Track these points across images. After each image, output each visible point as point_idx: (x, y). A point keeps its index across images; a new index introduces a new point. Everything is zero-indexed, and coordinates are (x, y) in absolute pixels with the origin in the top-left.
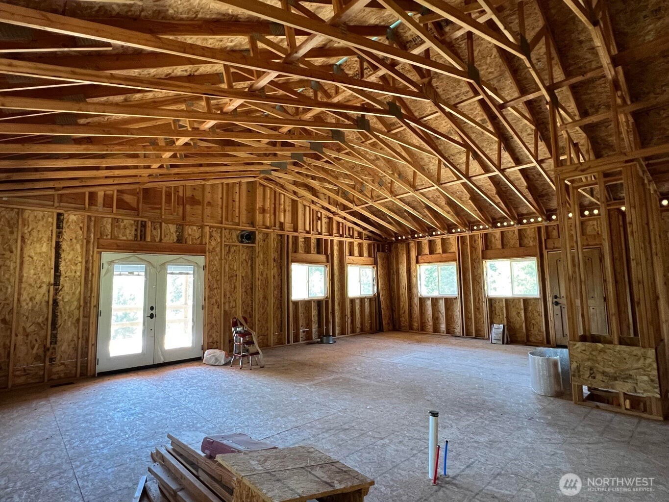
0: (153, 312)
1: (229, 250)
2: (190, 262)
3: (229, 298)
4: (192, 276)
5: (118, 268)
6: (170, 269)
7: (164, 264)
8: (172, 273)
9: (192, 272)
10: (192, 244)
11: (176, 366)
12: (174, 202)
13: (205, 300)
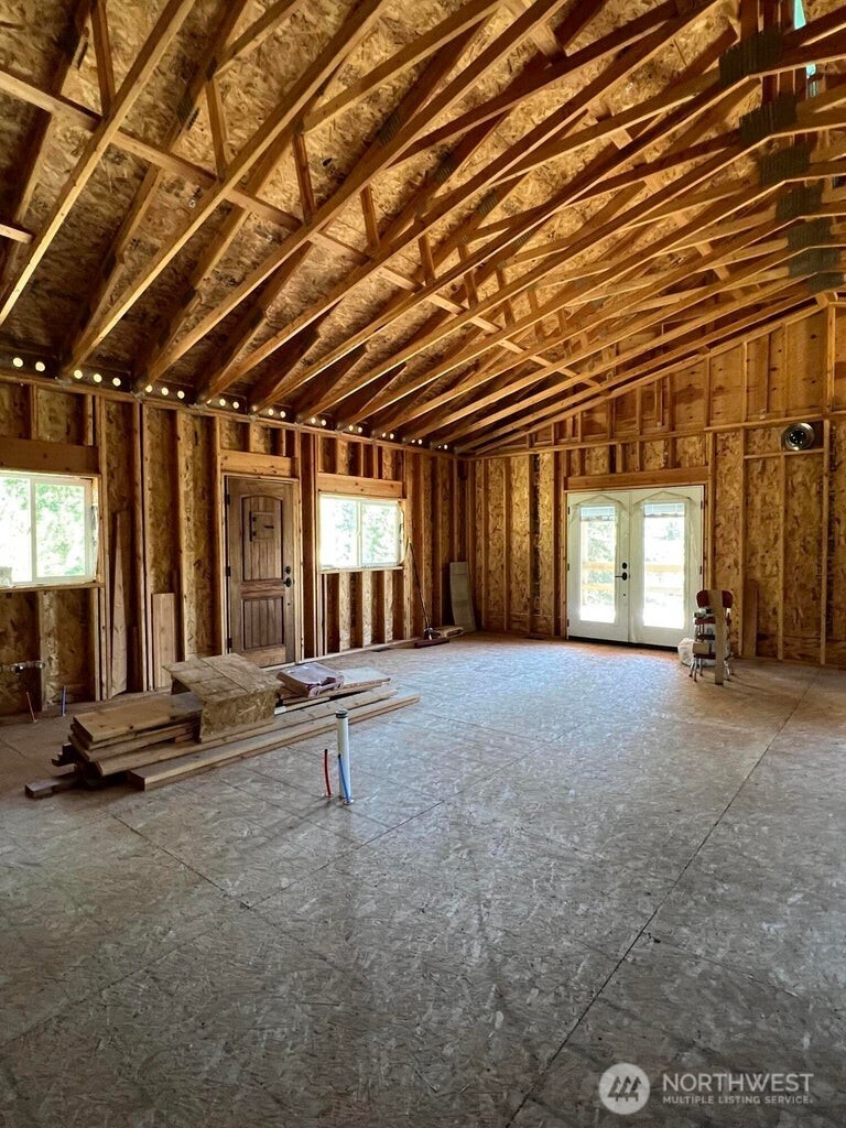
0: (626, 571)
1: (764, 468)
2: (678, 497)
3: (763, 557)
4: (683, 518)
5: (586, 512)
6: (649, 509)
7: (638, 503)
8: (652, 516)
9: (683, 513)
10: (690, 466)
11: (653, 652)
12: (658, 405)
13: (705, 558)
